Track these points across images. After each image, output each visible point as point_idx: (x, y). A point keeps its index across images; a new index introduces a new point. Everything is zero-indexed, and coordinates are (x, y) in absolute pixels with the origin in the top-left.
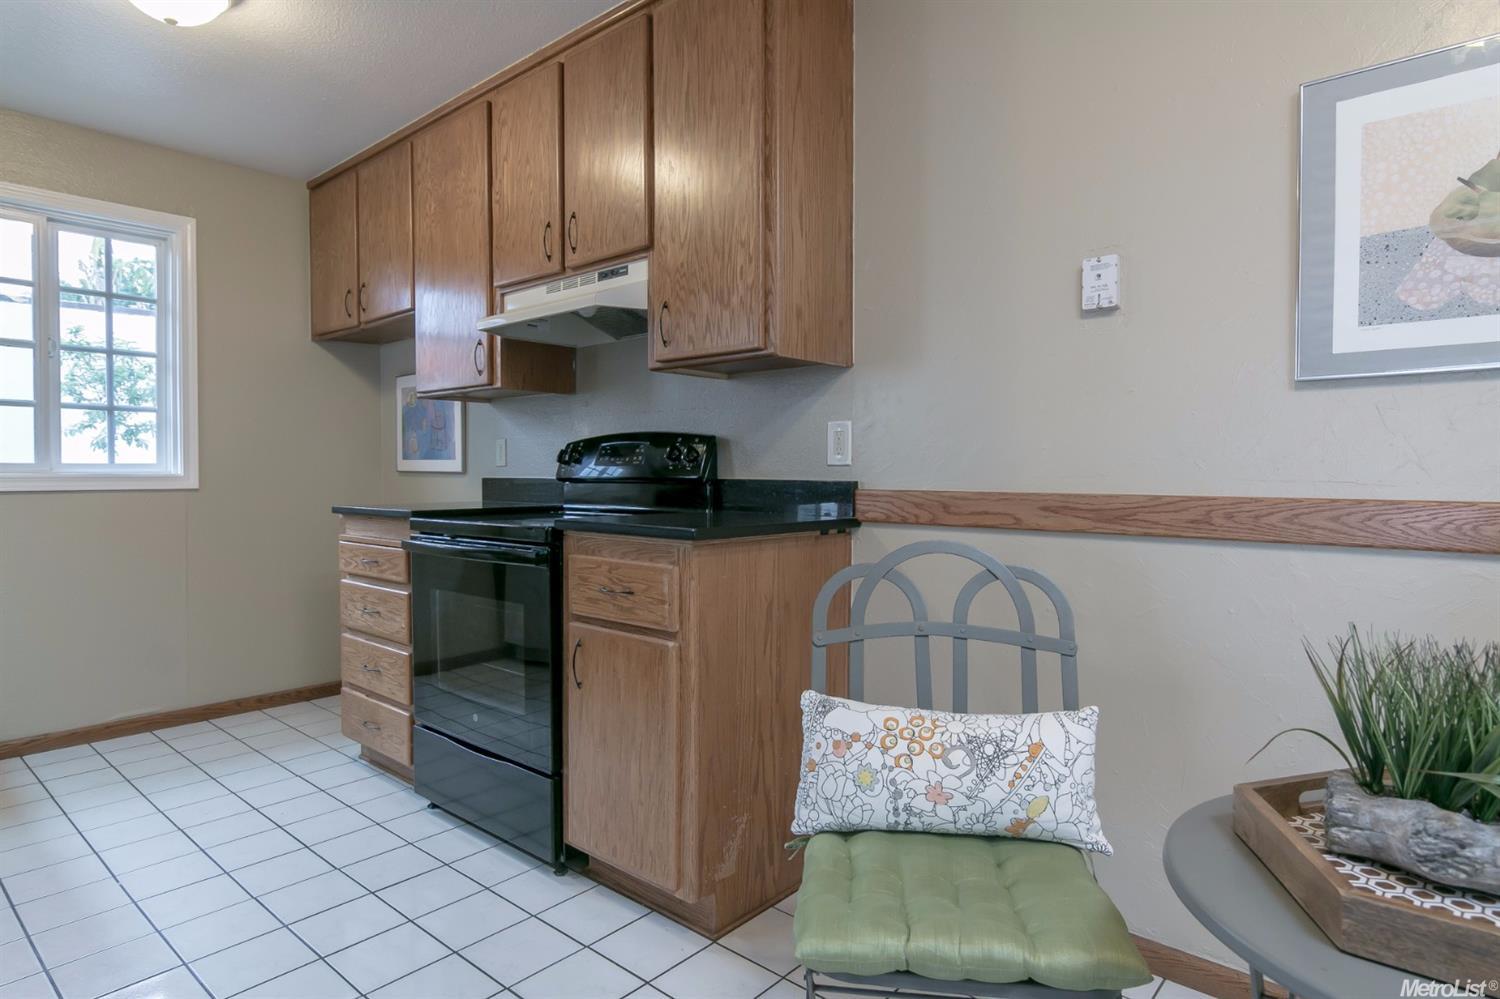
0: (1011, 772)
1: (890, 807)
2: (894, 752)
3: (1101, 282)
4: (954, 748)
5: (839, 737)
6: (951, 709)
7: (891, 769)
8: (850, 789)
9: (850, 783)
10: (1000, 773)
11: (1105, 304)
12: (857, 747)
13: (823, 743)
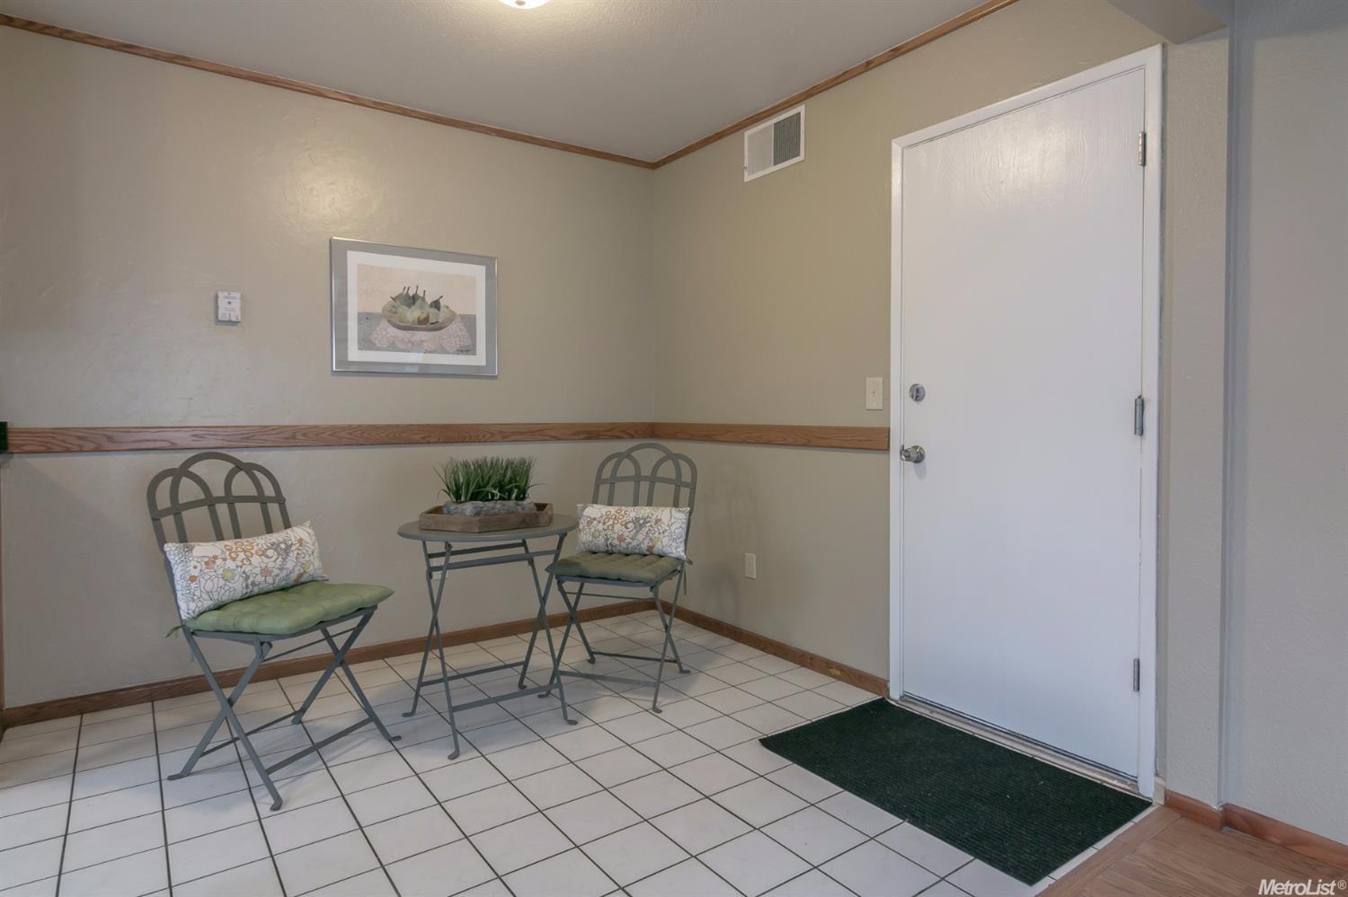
0: (295, 553)
1: (244, 585)
2: (239, 559)
3: (231, 306)
4: (267, 550)
5: (207, 560)
6: (265, 531)
7: (241, 567)
8: (222, 582)
9: (221, 580)
10: (291, 554)
11: (234, 319)
12: (219, 562)
13: (198, 565)
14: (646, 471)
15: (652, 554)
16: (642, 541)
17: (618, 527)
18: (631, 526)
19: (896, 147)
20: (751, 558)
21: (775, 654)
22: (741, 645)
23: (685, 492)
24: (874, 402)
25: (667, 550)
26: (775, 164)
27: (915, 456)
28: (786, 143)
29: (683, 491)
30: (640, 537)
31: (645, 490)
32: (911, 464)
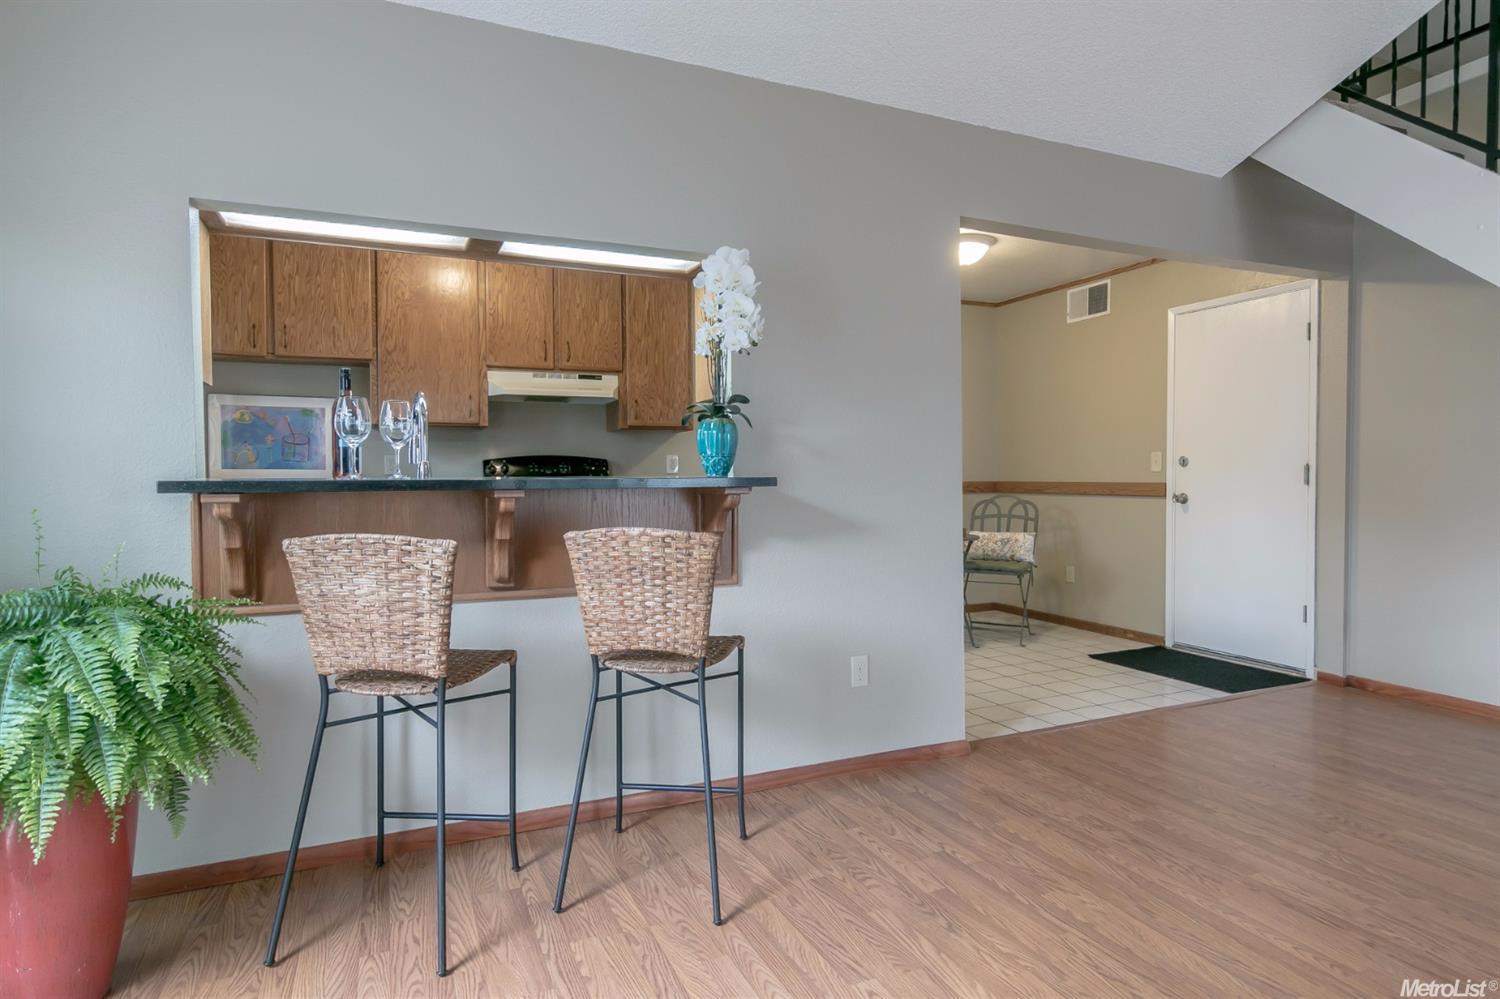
14: (1005, 511)
15: (1013, 560)
16: (1007, 551)
17: (990, 544)
18: (999, 543)
19: (1171, 316)
20: (1071, 570)
21: (1089, 630)
22: (1063, 627)
23: (1031, 524)
24: (1156, 467)
25: (1023, 557)
26: (1090, 313)
27: (1182, 500)
28: (1097, 301)
29: (1031, 523)
30: (1006, 550)
31: (1005, 522)
32: (1179, 504)
